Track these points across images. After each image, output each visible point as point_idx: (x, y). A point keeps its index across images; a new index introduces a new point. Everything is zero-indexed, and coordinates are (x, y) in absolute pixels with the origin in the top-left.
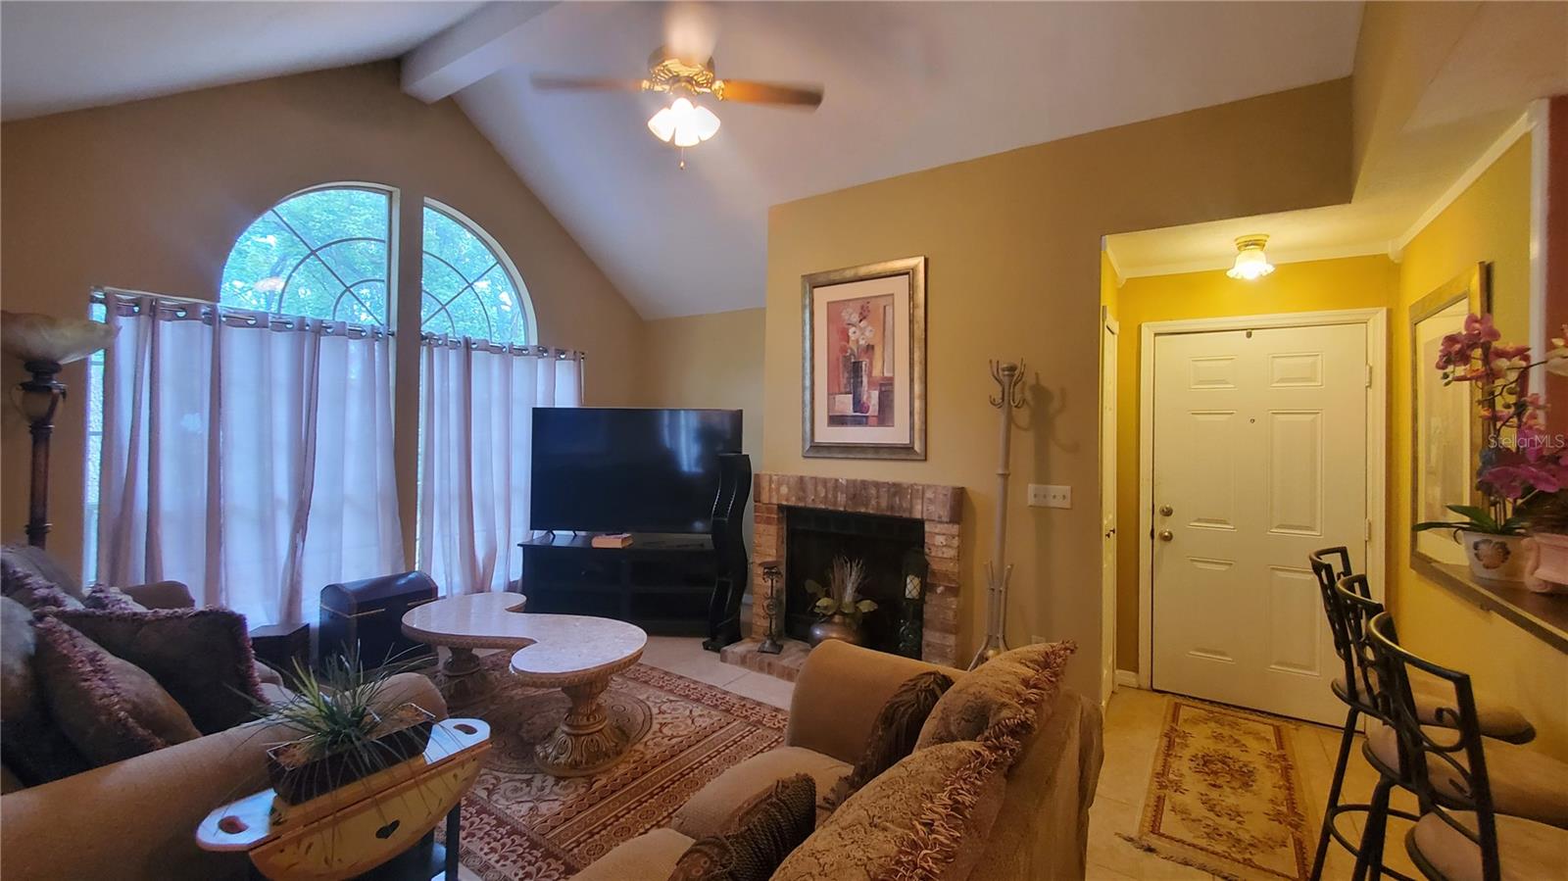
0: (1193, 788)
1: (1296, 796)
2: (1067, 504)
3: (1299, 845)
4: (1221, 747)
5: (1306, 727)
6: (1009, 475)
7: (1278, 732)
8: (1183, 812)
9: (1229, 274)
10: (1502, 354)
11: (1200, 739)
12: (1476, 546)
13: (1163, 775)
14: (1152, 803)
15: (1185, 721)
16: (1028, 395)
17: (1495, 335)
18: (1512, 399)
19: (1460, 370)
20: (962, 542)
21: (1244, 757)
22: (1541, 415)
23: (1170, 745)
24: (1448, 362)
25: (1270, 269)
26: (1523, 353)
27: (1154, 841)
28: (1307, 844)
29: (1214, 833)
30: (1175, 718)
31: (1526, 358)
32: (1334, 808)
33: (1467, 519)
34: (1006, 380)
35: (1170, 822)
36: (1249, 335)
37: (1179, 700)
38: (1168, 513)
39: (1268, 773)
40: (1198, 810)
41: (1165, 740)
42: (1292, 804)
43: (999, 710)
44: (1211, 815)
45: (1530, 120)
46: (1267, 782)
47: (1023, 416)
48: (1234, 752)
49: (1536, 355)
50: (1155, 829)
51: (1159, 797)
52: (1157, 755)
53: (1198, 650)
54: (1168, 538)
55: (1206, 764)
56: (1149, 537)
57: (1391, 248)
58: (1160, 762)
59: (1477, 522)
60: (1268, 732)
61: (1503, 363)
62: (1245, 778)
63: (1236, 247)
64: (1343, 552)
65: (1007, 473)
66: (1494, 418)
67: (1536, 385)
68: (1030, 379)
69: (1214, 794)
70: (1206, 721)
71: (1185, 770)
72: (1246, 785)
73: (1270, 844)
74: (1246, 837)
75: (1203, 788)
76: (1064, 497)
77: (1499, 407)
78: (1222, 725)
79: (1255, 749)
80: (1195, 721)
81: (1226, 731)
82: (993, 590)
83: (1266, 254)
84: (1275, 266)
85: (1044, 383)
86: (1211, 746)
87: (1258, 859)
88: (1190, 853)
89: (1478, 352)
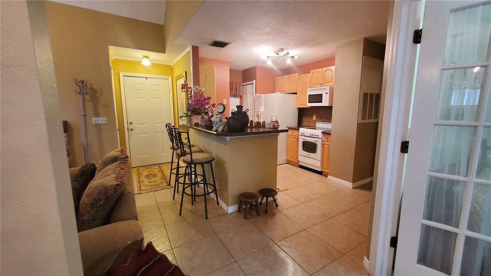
0: (146, 181)
1: (164, 175)
2: (106, 122)
3: (166, 181)
4: (150, 172)
5: (164, 164)
6: (86, 115)
7: (159, 166)
8: (146, 185)
9: (142, 63)
10: (189, 88)
11: (145, 173)
12: (187, 119)
13: (139, 181)
14: (139, 186)
15: (141, 171)
16: (88, 90)
17: (188, 85)
18: (190, 95)
19: (184, 90)
20: (68, 139)
21: (154, 173)
22: (193, 98)
23: (139, 176)
24: (182, 88)
25: (151, 64)
26: (191, 88)
27: (141, 192)
28: (167, 181)
29: (152, 185)
30: (139, 171)
31: (191, 89)
32: (171, 170)
33: (185, 115)
34: (81, 85)
35: (143, 188)
36: (146, 79)
37: (138, 168)
38: (131, 123)
39: (159, 173)
40: (148, 184)
41: (138, 176)
42: (164, 176)
43: (120, 157)
44: (151, 183)
45: (190, 48)
46: (159, 175)
47: (87, 97)
48: (152, 172)
49: (192, 88)
50: (140, 190)
51: (140, 185)
52: (137, 178)
53: (141, 155)
54: (132, 130)
55: (147, 176)
56: (127, 130)
57: (172, 64)
58: (138, 179)
59: (187, 116)
60: (158, 167)
61: (189, 89)
62: (155, 175)
63: (143, 57)
64: (170, 124)
65: (85, 114)
66: (188, 98)
67: (193, 94)
68: (89, 86)
69: (150, 180)
70: (145, 169)
71: (143, 179)
72: (156, 177)
73: (162, 183)
74: (157, 184)
75: (148, 180)
76: (105, 121)
77: (189, 97)
78: (149, 169)
79: (156, 170)
80: (143, 170)
81: (150, 170)
82: (85, 150)
83: (150, 60)
84: (152, 63)
85: (94, 86)
86: (147, 173)
87: (160, 186)
88: (148, 191)
89: (186, 87)
